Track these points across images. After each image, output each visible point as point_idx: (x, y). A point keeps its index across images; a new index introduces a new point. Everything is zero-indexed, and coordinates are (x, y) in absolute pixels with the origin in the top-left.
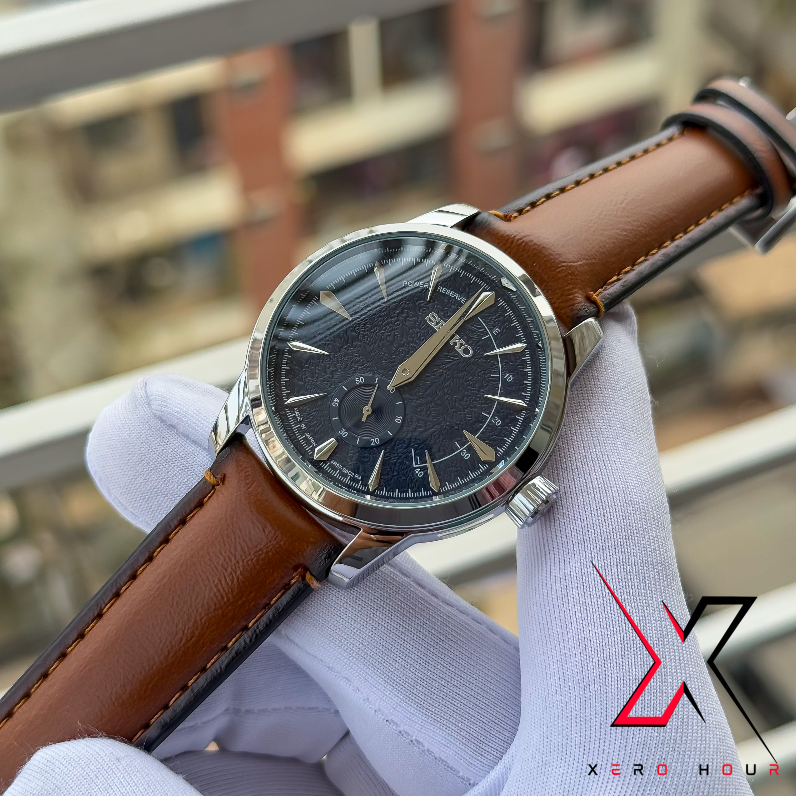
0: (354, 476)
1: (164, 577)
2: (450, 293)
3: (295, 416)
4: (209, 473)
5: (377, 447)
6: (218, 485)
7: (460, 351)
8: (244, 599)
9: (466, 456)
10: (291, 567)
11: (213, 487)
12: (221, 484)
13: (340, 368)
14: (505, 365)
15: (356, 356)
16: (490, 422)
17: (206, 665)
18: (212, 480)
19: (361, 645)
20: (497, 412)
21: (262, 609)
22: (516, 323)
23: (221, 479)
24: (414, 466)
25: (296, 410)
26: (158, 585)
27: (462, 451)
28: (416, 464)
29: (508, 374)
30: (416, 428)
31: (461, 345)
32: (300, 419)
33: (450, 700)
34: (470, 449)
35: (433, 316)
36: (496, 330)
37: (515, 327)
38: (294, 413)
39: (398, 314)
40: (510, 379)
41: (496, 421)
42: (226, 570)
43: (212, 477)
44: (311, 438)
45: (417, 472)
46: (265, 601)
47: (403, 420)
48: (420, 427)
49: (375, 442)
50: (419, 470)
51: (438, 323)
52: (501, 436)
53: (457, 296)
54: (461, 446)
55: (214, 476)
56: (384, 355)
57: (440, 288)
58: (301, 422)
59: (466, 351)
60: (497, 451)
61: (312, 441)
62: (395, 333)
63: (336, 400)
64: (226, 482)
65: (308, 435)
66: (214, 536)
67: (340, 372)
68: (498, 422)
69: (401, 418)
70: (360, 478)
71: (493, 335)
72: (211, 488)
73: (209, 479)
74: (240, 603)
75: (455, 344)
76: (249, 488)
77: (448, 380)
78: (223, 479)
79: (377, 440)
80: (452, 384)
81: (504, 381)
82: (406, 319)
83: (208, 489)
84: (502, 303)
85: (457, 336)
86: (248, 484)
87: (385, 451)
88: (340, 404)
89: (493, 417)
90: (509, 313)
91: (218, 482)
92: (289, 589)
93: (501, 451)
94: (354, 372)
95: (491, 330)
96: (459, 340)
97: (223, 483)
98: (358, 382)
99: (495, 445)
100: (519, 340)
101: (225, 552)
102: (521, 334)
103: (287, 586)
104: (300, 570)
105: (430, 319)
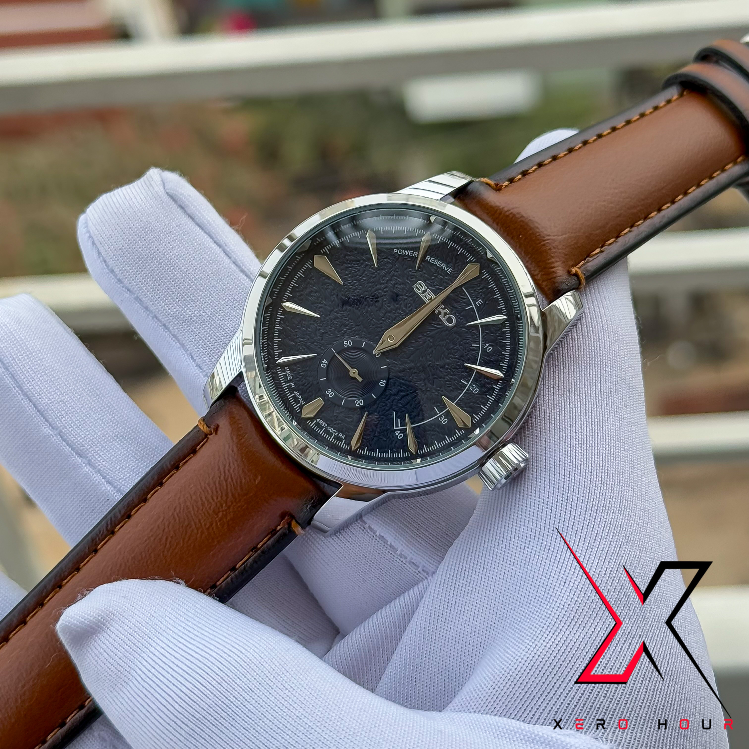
0: (338, 434)
1: (158, 518)
2: (437, 263)
3: (286, 374)
4: (202, 423)
5: (361, 408)
6: (211, 434)
7: (444, 320)
9: (444, 421)
11: (206, 436)
12: (214, 434)
13: (330, 331)
14: (486, 335)
15: (345, 320)
16: (469, 389)
18: (205, 429)
20: (475, 380)
21: (249, 552)
22: (498, 295)
23: (214, 429)
24: (395, 428)
25: (287, 369)
27: (441, 416)
28: (397, 426)
29: (487, 345)
30: (398, 392)
31: (445, 314)
32: (290, 377)
34: (448, 415)
35: (420, 284)
36: (479, 301)
37: (497, 300)
38: (285, 372)
39: (388, 281)
40: (489, 349)
41: (473, 389)
42: (217, 514)
43: (205, 426)
44: (300, 397)
45: (397, 434)
46: (253, 544)
47: (387, 384)
48: (402, 391)
49: (359, 404)
50: (399, 432)
51: (424, 292)
52: (478, 404)
53: (444, 266)
54: (440, 411)
55: (207, 426)
56: (371, 320)
57: (428, 258)
58: (290, 381)
59: (450, 320)
60: (473, 418)
61: (301, 400)
63: (325, 361)
64: (219, 432)
65: (297, 394)
66: (207, 483)
67: (329, 335)
68: (475, 390)
69: (385, 381)
70: (343, 437)
71: (476, 305)
72: (204, 437)
73: (202, 428)
75: (440, 313)
76: (241, 440)
77: (431, 347)
78: (216, 430)
79: (361, 402)
80: (434, 351)
81: (484, 350)
82: (394, 286)
83: (201, 438)
84: (486, 275)
85: (442, 306)
86: (240, 435)
87: (368, 412)
88: (328, 365)
89: (471, 385)
90: (493, 285)
91: (211, 431)
92: (275, 534)
93: (477, 418)
94: (343, 335)
95: (475, 301)
96: (444, 309)
97: (216, 433)
98: (346, 345)
99: (471, 412)
100: (500, 312)
101: (217, 498)
102: (502, 306)
103: (274, 532)
104: (287, 517)
105: (417, 287)
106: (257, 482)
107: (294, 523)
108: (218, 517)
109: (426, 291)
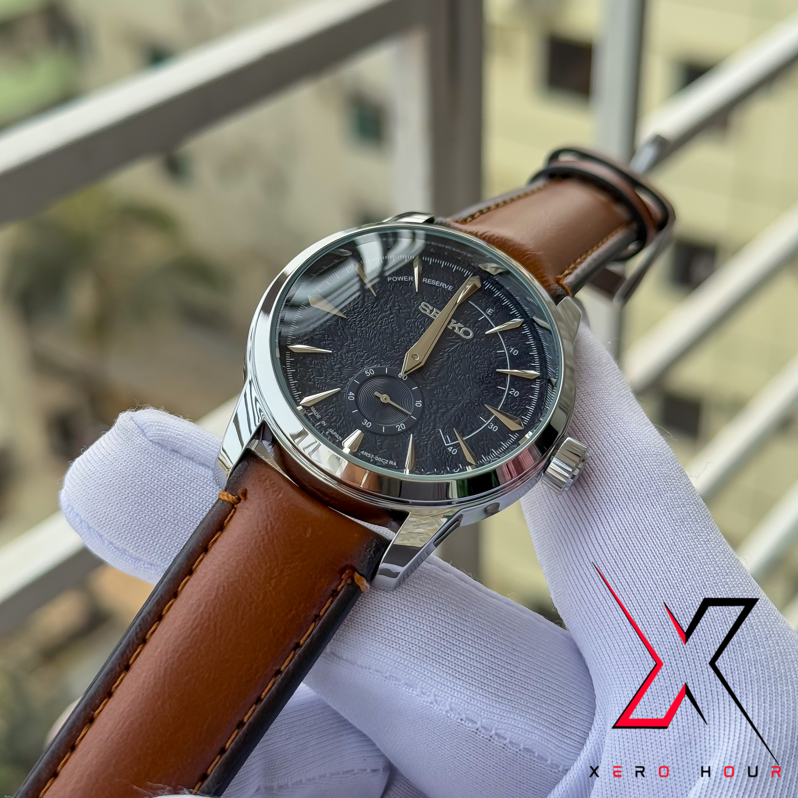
0: (388, 463)
1: (199, 606)
2: (436, 283)
3: (313, 414)
4: (225, 493)
5: (403, 432)
6: (239, 502)
7: (461, 333)
8: (294, 612)
9: (495, 428)
10: (338, 569)
11: (233, 505)
12: (242, 501)
13: (347, 364)
14: (507, 341)
15: (359, 351)
16: (508, 394)
17: (261, 695)
18: (231, 498)
19: (421, 643)
20: (512, 385)
21: (312, 622)
22: (507, 302)
23: (241, 495)
24: (446, 445)
25: (313, 409)
26: (194, 616)
27: (488, 424)
28: (447, 442)
29: (513, 349)
30: (437, 410)
31: (460, 328)
32: (319, 415)
33: (523, 686)
34: (496, 421)
35: (425, 305)
36: (490, 311)
37: (507, 306)
38: (311, 412)
39: (390, 308)
40: (516, 353)
41: (513, 393)
42: (269, 583)
43: (230, 495)
44: (335, 433)
45: (450, 450)
46: (314, 612)
47: (423, 403)
48: (441, 408)
49: (401, 428)
50: (452, 448)
51: (432, 311)
52: (522, 406)
53: (443, 285)
54: (487, 420)
55: (232, 494)
56: (386, 347)
57: (424, 280)
58: (320, 420)
59: (466, 333)
60: (522, 420)
61: (337, 436)
62: (392, 325)
64: (248, 496)
65: (331, 431)
66: (249, 551)
67: (347, 368)
68: (516, 393)
69: (420, 401)
70: (395, 464)
71: (488, 315)
72: (230, 507)
73: (226, 499)
74: (290, 616)
75: (454, 328)
76: (278, 495)
77: (456, 361)
78: (245, 494)
79: (402, 425)
80: (461, 365)
81: (511, 355)
82: (399, 312)
83: (227, 510)
84: (488, 286)
85: (453, 321)
86: (275, 491)
87: (413, 434)
88: (356, 396)
89: (509, 390)
90: (498, 294)
91: (239, 499)
92: (337, 595)
93: (527, 419)
94: (362, 366)
95: (485, 311)
96: (457, 323)
97: (245, 498)
98: (368, 374)
99: (519, 415)
100: (515, 316)
101: (266, 564)
102: (514, 311)
103: (335, 593)
104: (347, 571)
105: (423, 308)
106: (308, 536)
107: (357, 576)
108: (270, 585)
109: (433, 310)
